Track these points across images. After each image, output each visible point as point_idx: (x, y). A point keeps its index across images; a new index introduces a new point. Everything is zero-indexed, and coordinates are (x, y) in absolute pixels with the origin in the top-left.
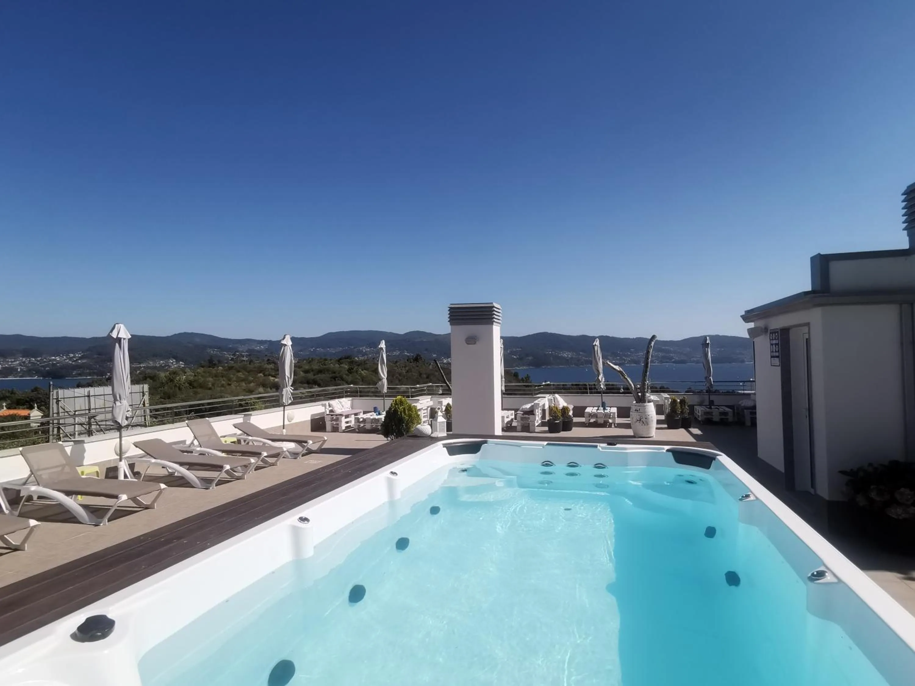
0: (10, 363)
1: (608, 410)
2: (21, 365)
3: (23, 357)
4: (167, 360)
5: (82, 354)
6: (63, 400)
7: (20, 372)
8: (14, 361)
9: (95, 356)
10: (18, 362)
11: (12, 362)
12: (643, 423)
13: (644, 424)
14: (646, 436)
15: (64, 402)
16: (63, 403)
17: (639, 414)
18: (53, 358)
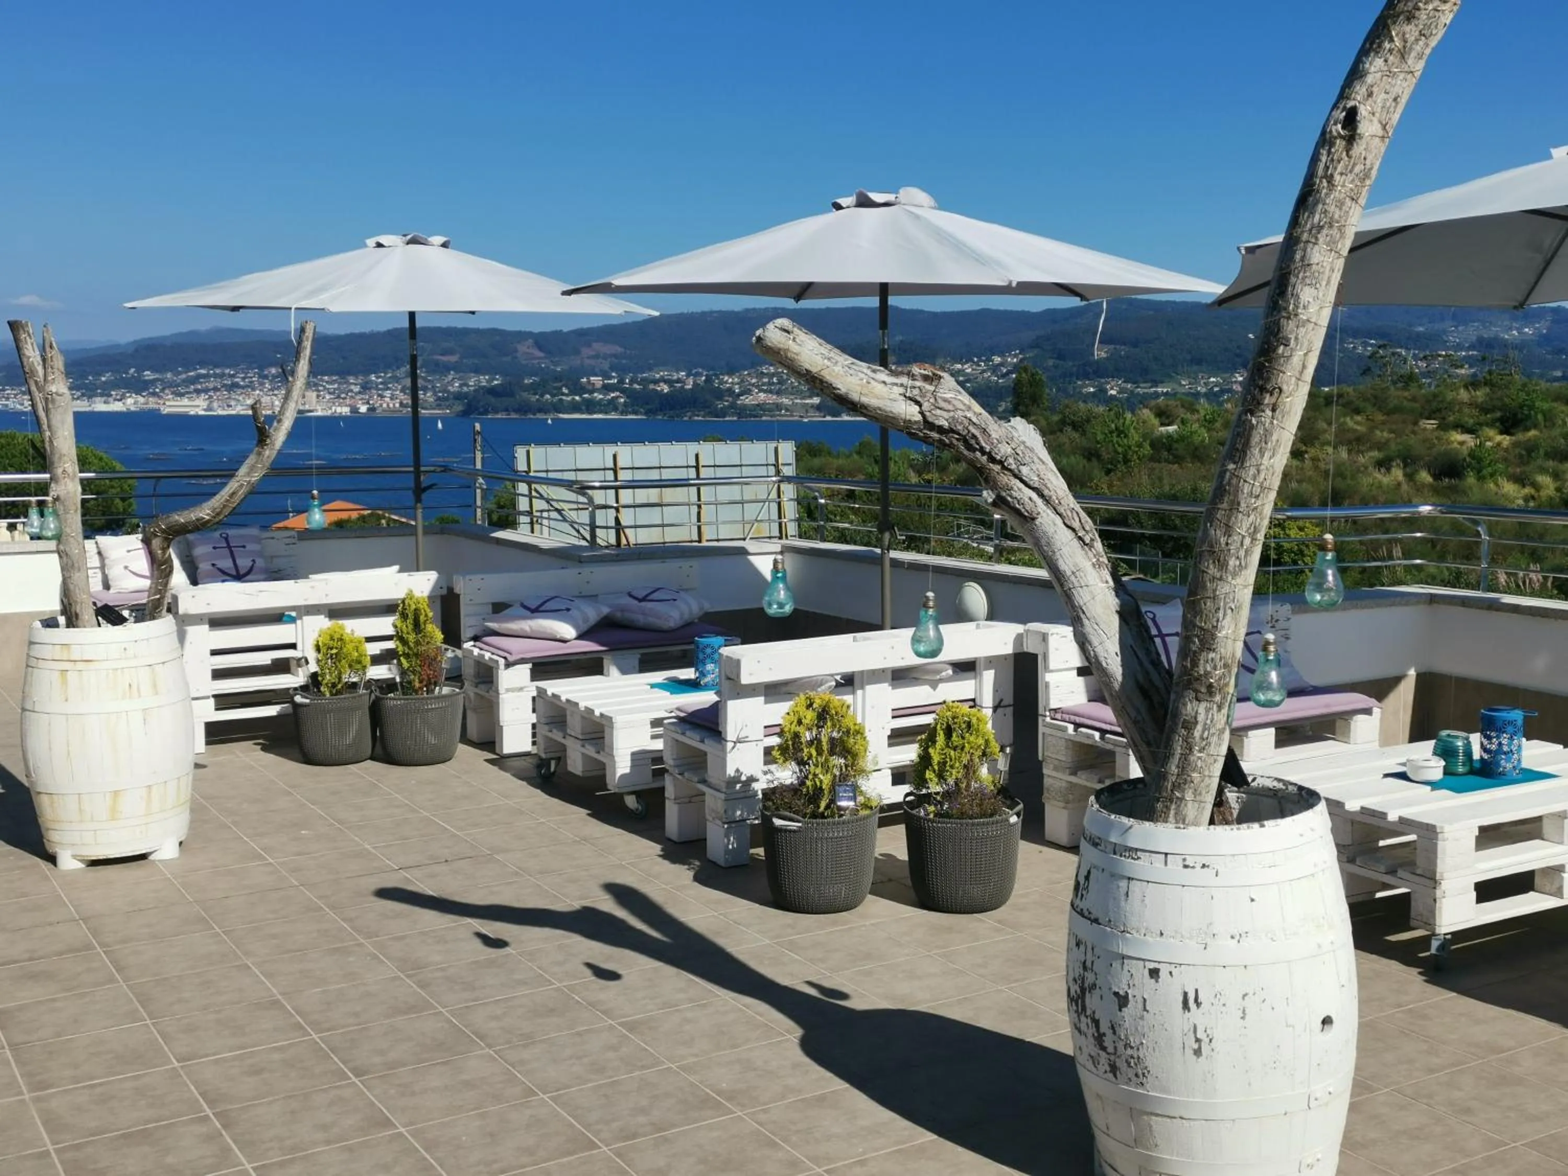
4: (1227, 375)
5: (1021, 356)
9: (1051, 362)
18: (959, 366)
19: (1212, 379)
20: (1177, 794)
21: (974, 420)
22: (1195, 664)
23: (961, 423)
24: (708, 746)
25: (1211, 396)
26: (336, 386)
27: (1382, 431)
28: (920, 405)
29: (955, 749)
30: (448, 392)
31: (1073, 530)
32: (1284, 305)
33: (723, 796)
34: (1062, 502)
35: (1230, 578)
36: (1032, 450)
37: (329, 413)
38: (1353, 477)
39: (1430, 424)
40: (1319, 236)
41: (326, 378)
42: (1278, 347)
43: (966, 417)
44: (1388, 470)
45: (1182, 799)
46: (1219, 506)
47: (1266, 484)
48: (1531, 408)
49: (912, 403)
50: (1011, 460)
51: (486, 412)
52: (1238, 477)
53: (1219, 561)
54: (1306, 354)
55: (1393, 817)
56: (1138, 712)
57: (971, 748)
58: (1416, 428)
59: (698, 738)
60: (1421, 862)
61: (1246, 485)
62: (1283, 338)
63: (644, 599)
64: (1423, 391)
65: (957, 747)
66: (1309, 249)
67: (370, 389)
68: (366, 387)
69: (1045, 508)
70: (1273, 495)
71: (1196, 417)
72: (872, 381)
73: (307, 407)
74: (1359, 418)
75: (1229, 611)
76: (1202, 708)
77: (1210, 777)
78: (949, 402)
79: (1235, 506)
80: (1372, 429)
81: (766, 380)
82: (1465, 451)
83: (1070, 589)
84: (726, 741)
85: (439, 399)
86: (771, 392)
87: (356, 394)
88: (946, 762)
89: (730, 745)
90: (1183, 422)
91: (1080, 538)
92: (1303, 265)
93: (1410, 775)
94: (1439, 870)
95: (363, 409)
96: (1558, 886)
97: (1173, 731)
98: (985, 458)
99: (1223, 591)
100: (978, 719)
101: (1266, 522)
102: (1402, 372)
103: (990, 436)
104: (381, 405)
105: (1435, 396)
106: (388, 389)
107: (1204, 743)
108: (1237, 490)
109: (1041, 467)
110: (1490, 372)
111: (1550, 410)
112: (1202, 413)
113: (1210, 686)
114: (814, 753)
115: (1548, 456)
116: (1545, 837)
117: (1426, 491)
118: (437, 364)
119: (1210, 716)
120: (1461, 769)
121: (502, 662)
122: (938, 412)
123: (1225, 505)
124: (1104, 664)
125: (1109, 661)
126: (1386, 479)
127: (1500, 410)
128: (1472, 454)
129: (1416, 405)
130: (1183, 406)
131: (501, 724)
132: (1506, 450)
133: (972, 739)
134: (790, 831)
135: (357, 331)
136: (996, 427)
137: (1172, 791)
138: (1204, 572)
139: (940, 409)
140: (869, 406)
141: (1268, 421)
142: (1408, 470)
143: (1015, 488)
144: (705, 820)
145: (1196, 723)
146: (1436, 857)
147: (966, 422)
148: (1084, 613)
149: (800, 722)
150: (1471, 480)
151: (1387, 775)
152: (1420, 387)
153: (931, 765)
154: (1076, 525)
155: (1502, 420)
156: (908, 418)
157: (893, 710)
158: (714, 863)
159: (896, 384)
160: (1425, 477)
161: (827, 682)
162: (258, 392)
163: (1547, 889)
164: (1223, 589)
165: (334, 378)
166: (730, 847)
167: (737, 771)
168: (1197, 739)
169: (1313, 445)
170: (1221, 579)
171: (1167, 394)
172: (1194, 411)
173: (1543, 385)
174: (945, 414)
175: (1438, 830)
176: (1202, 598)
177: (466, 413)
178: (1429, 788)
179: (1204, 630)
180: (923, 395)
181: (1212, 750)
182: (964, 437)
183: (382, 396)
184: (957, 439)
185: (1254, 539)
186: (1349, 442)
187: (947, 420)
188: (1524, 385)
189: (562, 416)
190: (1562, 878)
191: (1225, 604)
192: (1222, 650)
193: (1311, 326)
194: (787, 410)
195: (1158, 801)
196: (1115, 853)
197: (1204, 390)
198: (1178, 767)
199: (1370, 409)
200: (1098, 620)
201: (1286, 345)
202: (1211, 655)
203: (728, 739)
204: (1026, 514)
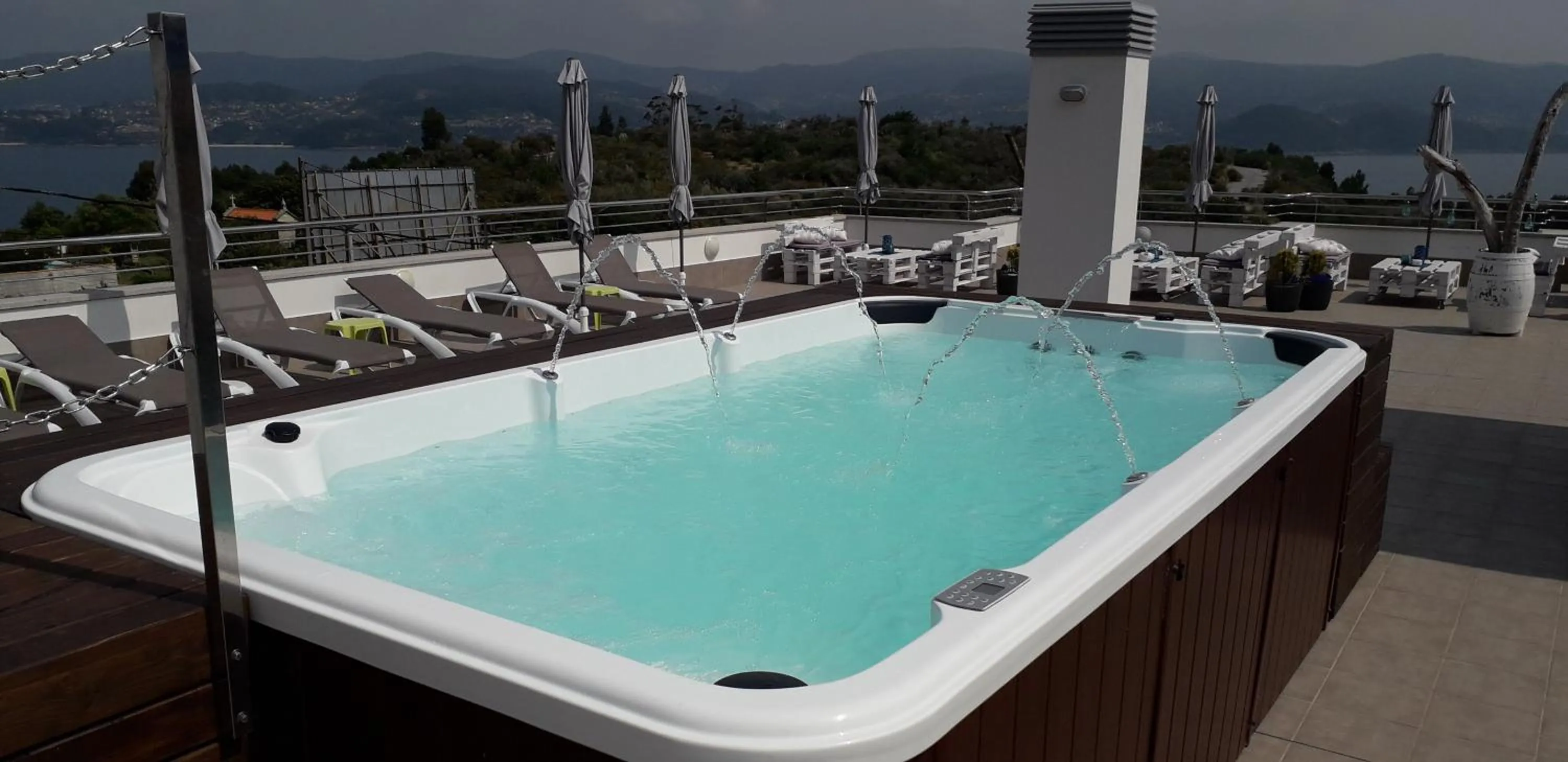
0: (235, 114)
1: (1434, 266)
2: (253, 118)
3: (255, 101)
5: (358, 97)
6: (323, 193)
7: (253, 134)
8: (241, 110)
10: (247, 112)
11: (236, 111)
12: (1496, 300)
13: (1496, 304)
14: (1497, 332)
15: (327, 199)
16: (325, 199)
17: (1489, 278)
18: (307, 103)
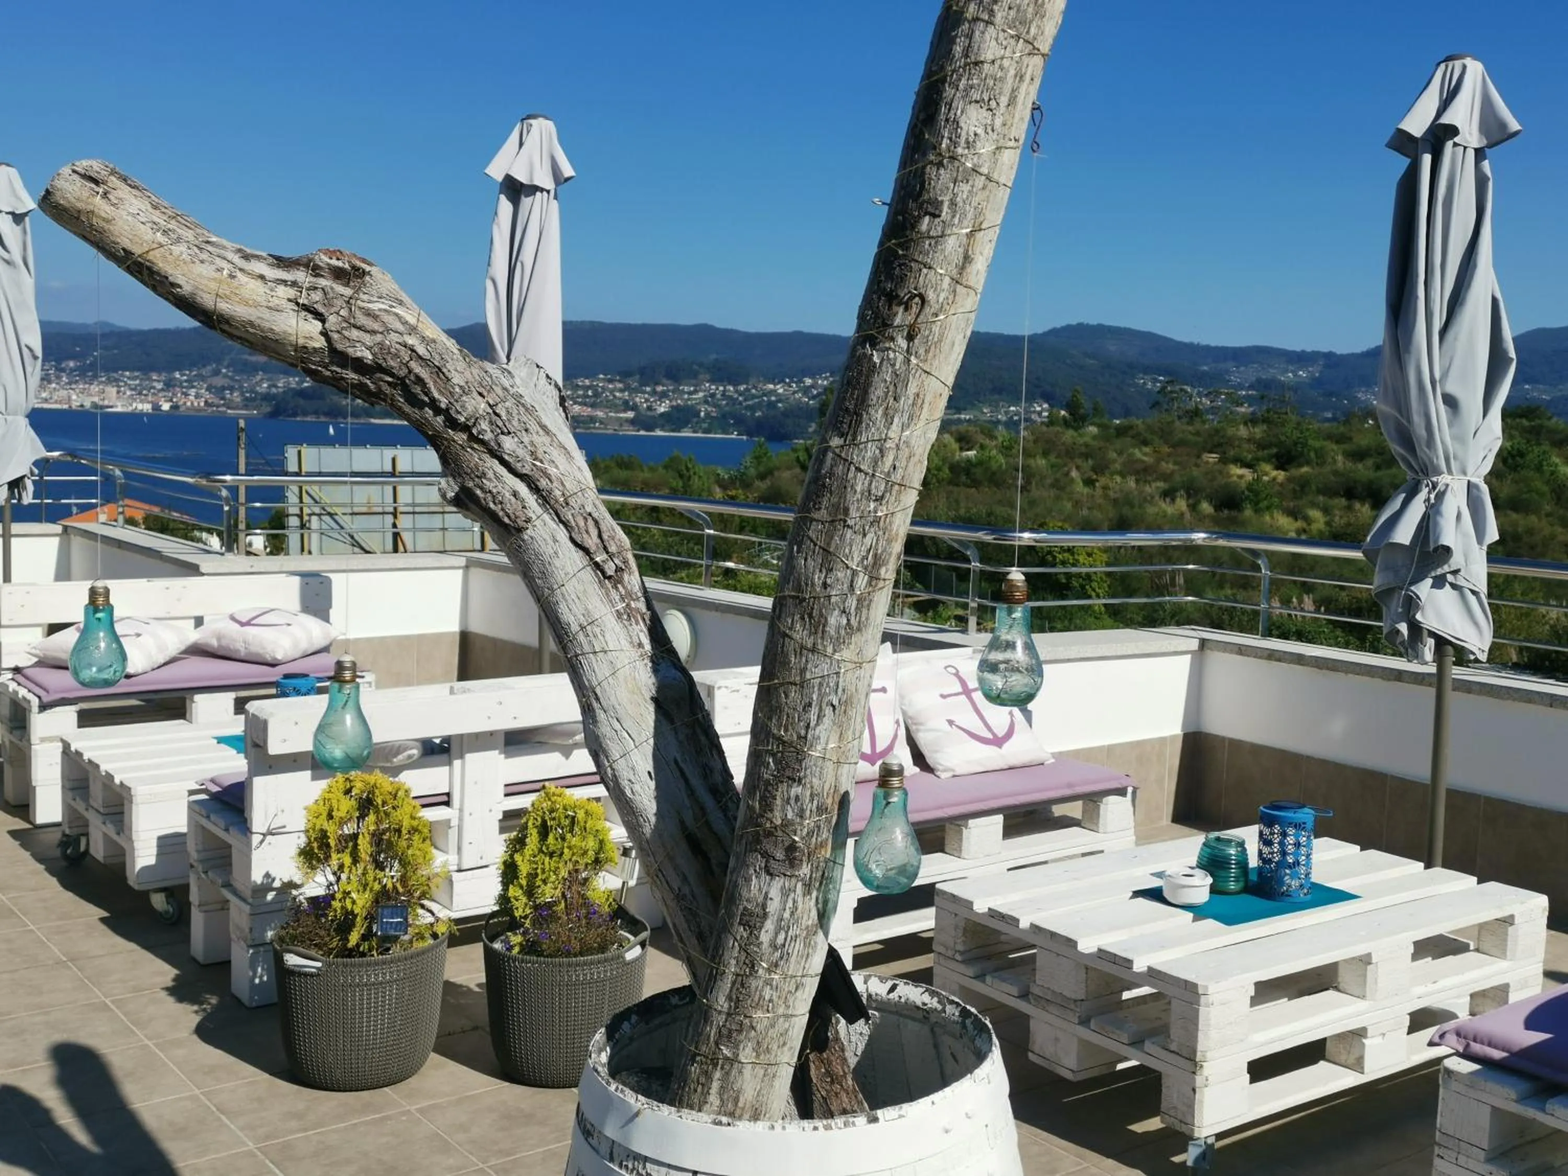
0: (686, 396)
2: (706, 402)
3: (712, 381)
5: (831, 379)
7: (704, 421)
8: (695, 392)
10: (701, 394)
11: (690, 393)
18: (771, 386)
19: (1012, 408)
20: (726, 1051)
21: (421, 350)
22: (767, 806)
23: (396, 356)
24: (232, 838)
25: (1012, 425)
26: (137, 382)
27: (1167, 463)
28: (323, 321)
29: (551, 855)
30: (256, 393)
31: (586, 551)
32: (933, 140)
33: (247, 908)
34: (572, 501)
35: (830, 650)
36: (530, 410)
37: (130, 409)
38: (1140, 506)
39: (1212, 458)
40: (996, 8)
41: (127, 373)
42: (919, 218)
43: (405, 346)
44: (1173, 500)
45: (733, 1060)
46: (816, 515)
47: (897, 477)
48: (1305, 445)
49: (310, 316)
50: (484, 425)
51: (295, 414)
52: (848, 463)
53: (810, 616)
54: (970, 235)
55: (1140, 966)
56: (685, 879)
57: (573, 854)
58: (1199, 461)
59: (222, 825)
60: (1176, 1032)
61: (860, 476)
62: (929, 202)
63: (248, 623)
64: (1207, 426)
65: (554, 852)
66: (977, 33)
67: (174, 386)
68: (169, 385)
69: (539, 511)
70: (911, 498)
71: (994, 443)
72: (239, 274)
73: (106, 403)
74: (1147, 450)
75: (828, 711)
76: (775, 889)
77: (787, 1017)
78: (375, 317)
79: (839, 516)
80: (1159, 460)
81: (581, 392)
82: (1243, 484)
83: (577, 656)
84: (252, 833)
85: (246, 399)
86: (585, 404)
87: (160, 391)
88: (537, 875)
89: (256, 839)
90: (982, 447)
91: (597, 566)
92: (966, 64)
93: (1166, 894)
94: (1200, 1047)
95: (166, 407)
96: (1357, 1055)
97: (725, 929)
98: (440, 419)
99: (818, 672)
100: (587, 813)
101: (898, 547)
102: (1188, 407)
103: (448, 380)
104: (185, 403)
105: (1217, 431)
106: (193, 387)
107: (778, 954)
108: (845, 486)
109: (541, 440)
110: (1268, 411)
111: (1322, 448)
112: (1000, 439)
113: (791, 848)
114: (347, 860)
115: (1319, 491)
116: (1341, 987)
117: (1207, 520)
118: (246, 363)
119: (790, 904)
120: (1232, 886)
121: (35, 702)
122: (355, 334)
123: (823, 514)
124: (628, 793)
125: (637, 787)
126: (1169, 509)
127: (1276, 446)
128: (1250, 487)
129: (1200, 439)
130: (982, 432)
131: (34, 784)
132: (1281, 485)
133: (574, 841)
134: (306, 975)
135: (161, 326)
136: (461, 365)
137: (717, 1044)
138: (785, 635)
139: (359, 328)
140: (232, 317)
141: (900, 358)
142: (1191, 501)
143: (490, 474)
144: (229, 940)
145: (765, 916)
146: (1197, 1030)
147: (405, 355)
148: (597, 699)
149: (330, 817)
150: (1248, 512)
151: (1137, 894)
152: (1204, 422)
153: (517, 878)
154: (592, 542)
155: (1277, 456)
156: (301, 342)
157: (506, 785)
158: (239, 1001)
159: (284, 282)
160: (1206, 507)
161: (405, 750)
162: (54, 385)
163: (1343, 1058)
164: (818, 669)
165: (136, 374)
166: (257, 981)
167: (267, 875)
168: (765, 945)
169: (1103, 474)
170: (814, 650)
171: (969, 421)
172: (992, 437)
173: (1315, 426)
174: (367, 339)
175: (1200, 992)
176: (782, 684)
177: (274, 414)
178: (1190, 915)
179: (784, 742)
180: (328, 303)
181: (793, 967)
182: (402, 380)
183: (186, 395)
184: (389, 383)
185: (874, 579)
186: (1137, 473)
187: (369, 348)
188: (1299, 424)
189: (373, 421)
190: (1363, 1044)
191: (821, 696)
192: (816, 781)
193: (980, 181)
194: (601, 423)
195: (693, 1060)
196: (612, 1160)
197: (1004, 418)
198: (729, 998)
199: (1157, 441)
200: (621, 713)
201: (935, 216)
202: (796, 790)
203: (254, 830)
204: (506, 520)
